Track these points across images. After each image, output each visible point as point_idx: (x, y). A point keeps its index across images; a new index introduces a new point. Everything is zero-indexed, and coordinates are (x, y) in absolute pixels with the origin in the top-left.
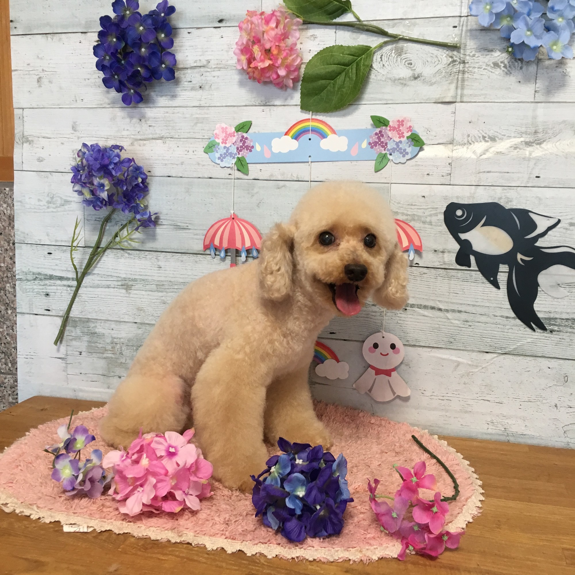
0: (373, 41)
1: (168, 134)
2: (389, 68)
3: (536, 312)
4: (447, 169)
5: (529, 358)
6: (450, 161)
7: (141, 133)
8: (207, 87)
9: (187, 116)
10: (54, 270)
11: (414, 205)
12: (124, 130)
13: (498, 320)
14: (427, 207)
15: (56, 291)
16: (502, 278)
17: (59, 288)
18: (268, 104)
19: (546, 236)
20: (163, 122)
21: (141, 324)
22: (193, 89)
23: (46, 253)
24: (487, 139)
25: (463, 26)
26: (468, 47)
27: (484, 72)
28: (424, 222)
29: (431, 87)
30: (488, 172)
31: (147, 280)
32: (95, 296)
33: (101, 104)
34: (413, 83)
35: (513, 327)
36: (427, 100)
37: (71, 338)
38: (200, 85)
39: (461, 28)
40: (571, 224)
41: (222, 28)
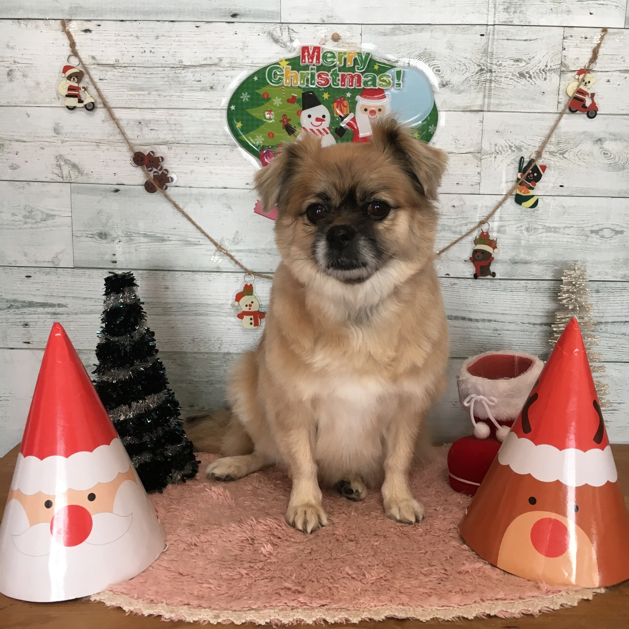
1: (173, 139)
4: (476, 179)
6: (479, 171)
7: (141, 137)
8: (219, 88)
9: (197, 119)
10: (34, 295)
11: (445, 215)
13: (526, 327)
14: (457, 217)
15: (37, 320)
17: (41, 316)
20: (167, 125)
22: (203, 89)
23: (23, 276)
26: (494, 56)
27: (511, 82)
28: (454, 233)
29: (458, 95)
31: (151, 302)
32: (87, 324)
34: (442, 90)
36: (455, 108)
38: (211, 85)
39: (487, 37)
40: (592, 232)
41: (235, 24)
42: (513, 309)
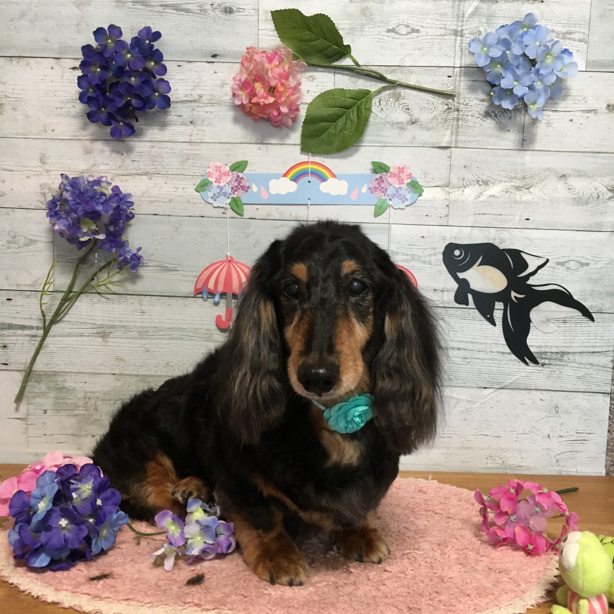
0: (371, 85)
1: (154, 170)
2: (388, 112)
3: (529, 347)
4: (445, 211)
5: (523, 391)
6: (448, 203)
7: (123, 168)
8: (199, 122)
9: (177, 151)
10: (14, 318)
11: (414, 245)
12: (103, 164)
13: (494, 356)
14: (426, 247)
15: (15, 342)
16: (498, 315)
17: (20, 338)
18: (264, 142)
19: (536, 275)
20: (148, 157)
21: (121, 375)
22: (183, 124)
23: (4, 299)
24: (480, 183)
25: (456, 76)
26: (461, 96)
27: (478, 120)
28: (424, 262)
29: (427, 132)
30: (483, 214)
31: (127, 326)
32: (64, 346)
33: (76, 136)
34: (410, 127)
35: (508, 362)
36: (424, 144)
37: (33, 395)
38: (191, 120)
39: (455, 78)
40: (558, 263)
41: (215, 64)
42: (482, 338)
